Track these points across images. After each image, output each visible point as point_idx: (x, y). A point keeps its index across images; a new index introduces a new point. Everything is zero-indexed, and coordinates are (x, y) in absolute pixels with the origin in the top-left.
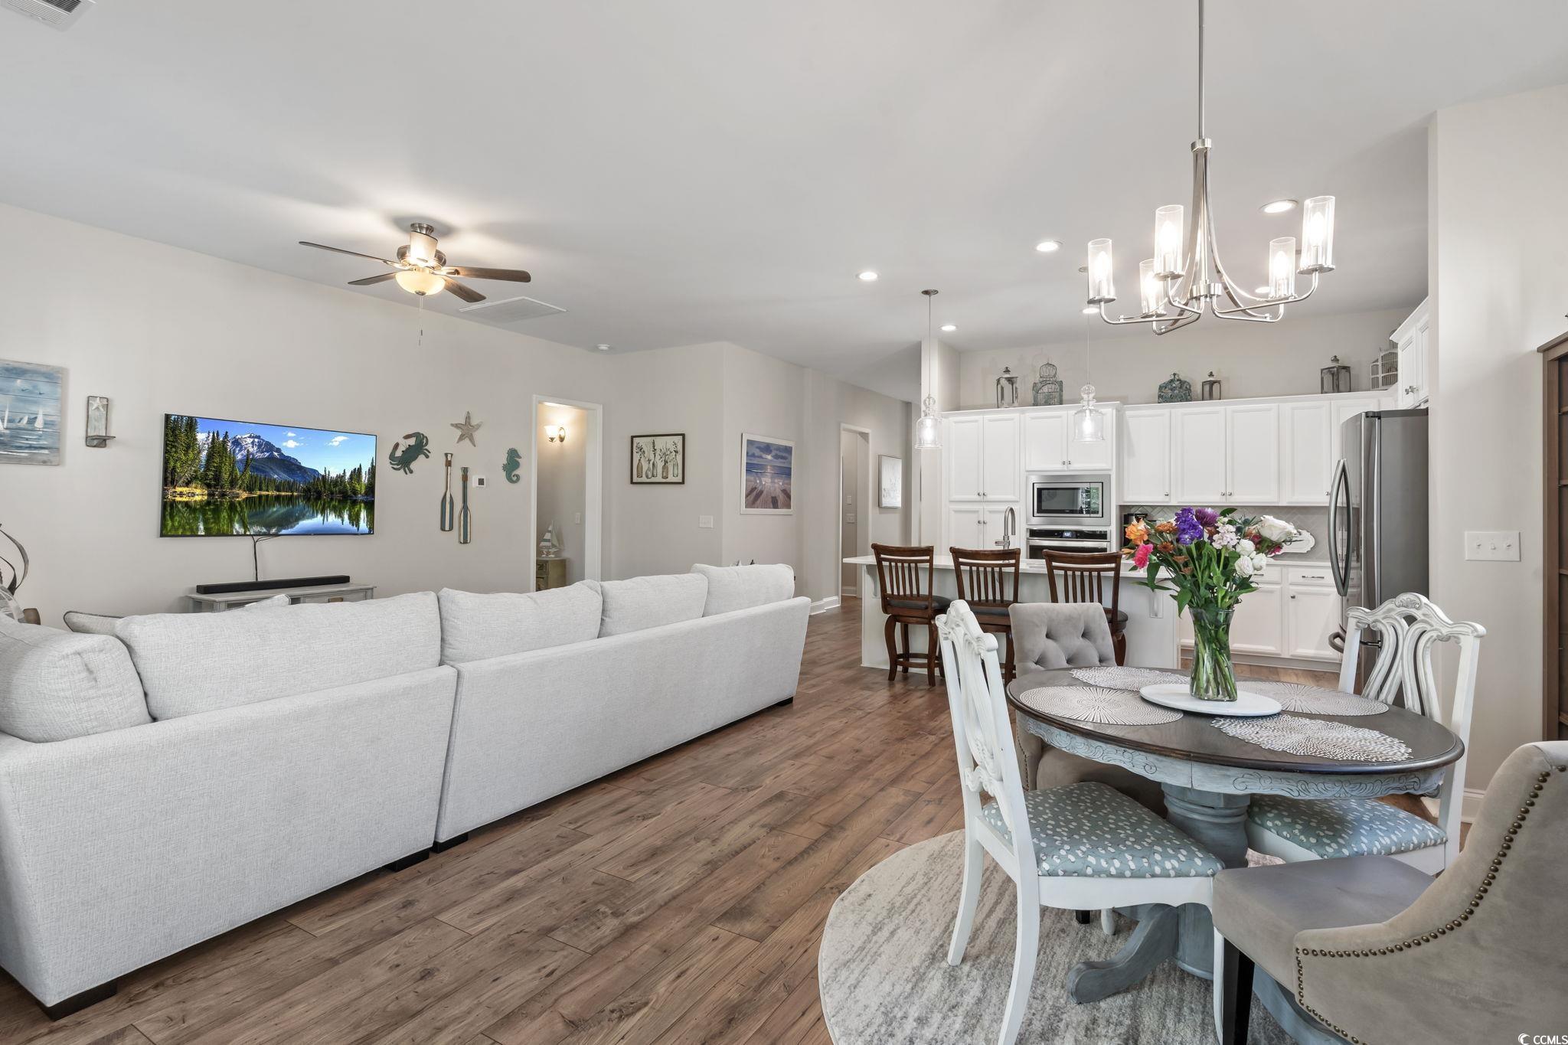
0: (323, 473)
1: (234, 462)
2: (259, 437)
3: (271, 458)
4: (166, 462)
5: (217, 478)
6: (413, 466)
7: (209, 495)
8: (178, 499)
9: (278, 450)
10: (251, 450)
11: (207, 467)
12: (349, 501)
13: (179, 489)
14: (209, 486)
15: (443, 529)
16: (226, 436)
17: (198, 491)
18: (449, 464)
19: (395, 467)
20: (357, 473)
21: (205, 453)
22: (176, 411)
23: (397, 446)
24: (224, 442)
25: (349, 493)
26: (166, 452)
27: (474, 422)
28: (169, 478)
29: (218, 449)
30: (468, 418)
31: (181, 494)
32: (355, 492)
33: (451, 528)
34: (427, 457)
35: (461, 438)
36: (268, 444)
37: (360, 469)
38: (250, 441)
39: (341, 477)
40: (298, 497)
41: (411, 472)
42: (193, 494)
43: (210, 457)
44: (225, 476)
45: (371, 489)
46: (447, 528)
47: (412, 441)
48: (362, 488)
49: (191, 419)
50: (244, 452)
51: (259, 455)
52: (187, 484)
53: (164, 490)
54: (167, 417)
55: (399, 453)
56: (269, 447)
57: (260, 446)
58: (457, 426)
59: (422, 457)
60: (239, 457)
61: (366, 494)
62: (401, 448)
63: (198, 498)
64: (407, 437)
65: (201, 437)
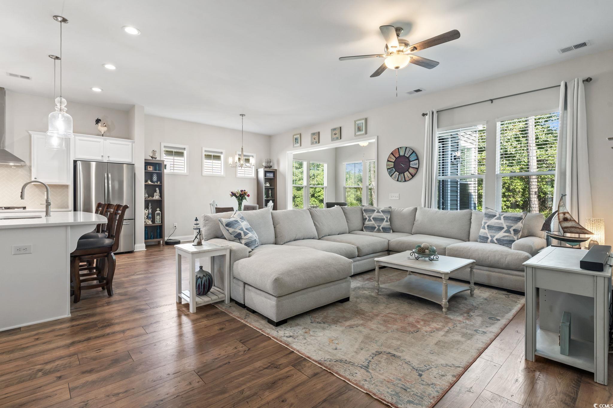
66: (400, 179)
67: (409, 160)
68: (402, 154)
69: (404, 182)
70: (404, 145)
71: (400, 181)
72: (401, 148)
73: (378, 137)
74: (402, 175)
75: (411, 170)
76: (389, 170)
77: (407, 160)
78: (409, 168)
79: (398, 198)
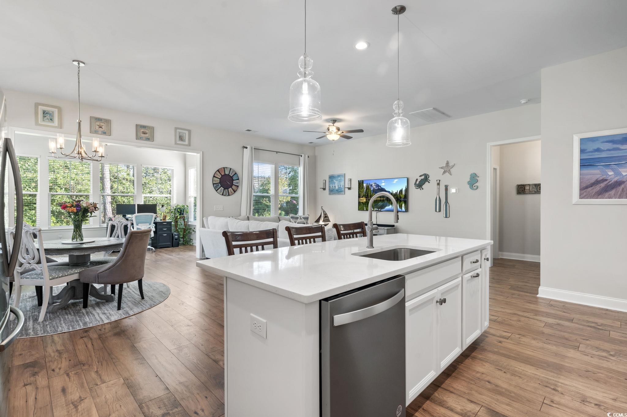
0: (391, 192)
1: (371, 191)
2: (376, 183)
3: (379, 189)
4: (359, 192)
5: (368, 195)
6: (423, 187)
7: (367, 200)
8: (361, 201)
9: (380, 186)
10: (374, 187)
11: (366, 193)
12: (399, 201)
13: (361, 199)
14: (366, 198)
15: (436, 211)
16: (369, 184)
17: (364, 199)
18: (438, 184)
19: (417, 188)
20: (401, 191)
21: (365, 189)
22: (360, 180)
23: (417, 180)
24: (369, 186)
25: (399, 198)
26: (359, 190)
27: (451, 164)
28: (359, 197)
29: (368, 188)
30: (448, 163)
31: (361, 200)
32: (401, 198)
33: (440, 211)
34: (429, 182)
35: (444, 172)
36: (378, 185)
37: (402, 190)
38: (374, 184)
39: (396, 193)
40: (385, 200)
41: (423, 189)
42: (363, 200)
43: (366, 190)
44: (369, 195)
45: (406, 196)
46: (438, 210)
47: (423, 177)
48: (403, 196)
49: (362, 180)
50: (373, 188)
51: (376, 188)
52: (362, 197)
53: (358, 199)
54: (359, 181)
55: (418, 183)
56: (378, 186)
57: (376, 186)
58: (442, 168)
59: (427, 183)
60: (372, 189)
61: (404, 198)
62: (419, 181)
63: (364, 201)
64: (420, 176)
65: (365, 185)
66: (224, 194)
67: (232, 179)
68: (227, 173)
69: (228, 196)
70: (229, 166)
71: (225, 196)
72: (226, 168)
73: (203, 152)
74: (227, 190)
75: (234, 187)
76: (215, 185)
77: (231, 179)
78: (232, 185)
79: (222, 210)
